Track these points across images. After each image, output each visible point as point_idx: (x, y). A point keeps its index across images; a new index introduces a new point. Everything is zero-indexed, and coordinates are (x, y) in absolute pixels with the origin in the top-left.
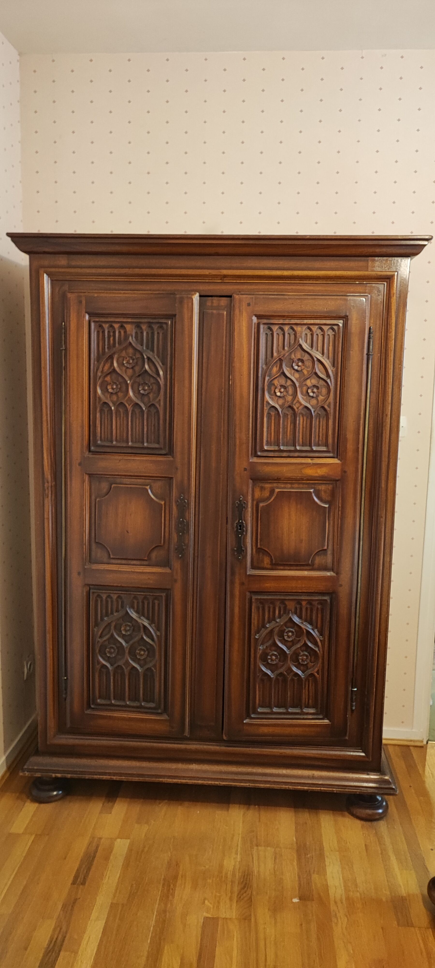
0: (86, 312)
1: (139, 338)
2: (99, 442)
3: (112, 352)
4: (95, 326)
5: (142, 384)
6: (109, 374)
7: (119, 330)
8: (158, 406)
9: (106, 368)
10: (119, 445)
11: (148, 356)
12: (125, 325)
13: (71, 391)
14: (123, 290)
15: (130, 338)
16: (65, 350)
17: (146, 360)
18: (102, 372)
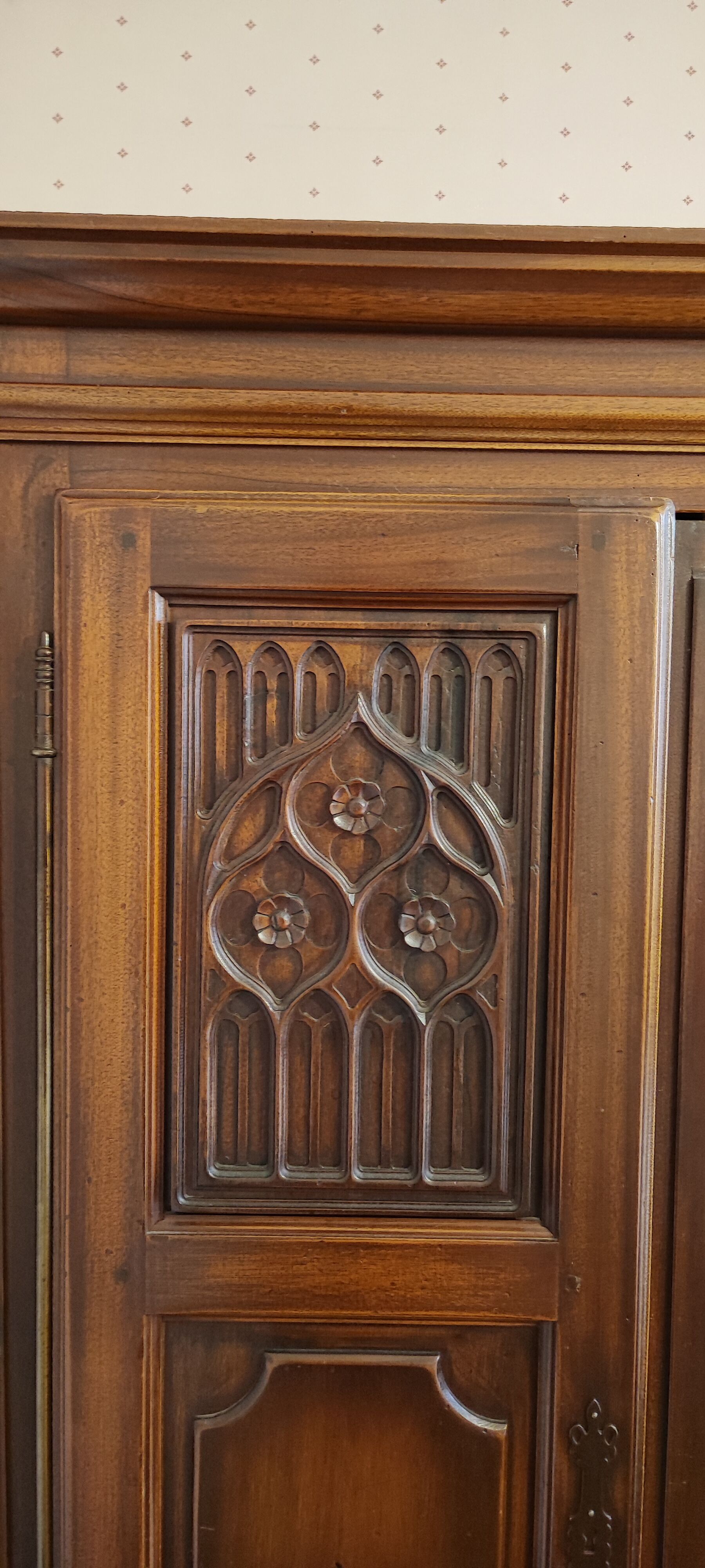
0: (153, 588)
1: (400, 699)
2: (212, 1172)
3: (279, 764)
4: (197, 650)
5: (414, 905)
6: (256, 863)
7: (307, 663)
8: (482, 997)
9: (248, 833)
10: (303, 1176)
11: (445, 779)
12: (336, 645)
13: (83, 946)
14: (324, 488)
15: (361, 701)
16: (53, 757)
17: (432, 799)
18: (229, 855)
